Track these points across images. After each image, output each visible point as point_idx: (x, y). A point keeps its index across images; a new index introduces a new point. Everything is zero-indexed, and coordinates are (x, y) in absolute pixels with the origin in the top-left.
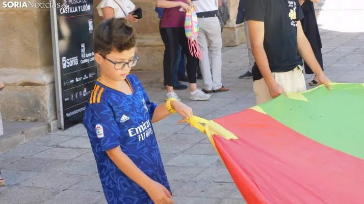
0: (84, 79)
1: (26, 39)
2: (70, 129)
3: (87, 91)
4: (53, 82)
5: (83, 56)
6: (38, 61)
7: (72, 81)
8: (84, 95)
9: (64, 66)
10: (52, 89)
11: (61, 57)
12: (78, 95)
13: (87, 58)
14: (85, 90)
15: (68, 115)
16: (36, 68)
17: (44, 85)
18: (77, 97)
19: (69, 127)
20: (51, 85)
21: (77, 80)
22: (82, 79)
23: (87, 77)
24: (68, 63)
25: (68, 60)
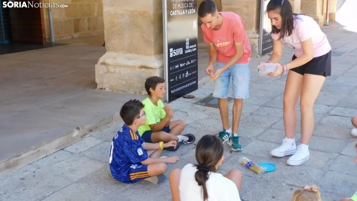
0: (187, 64)
1: (144, 33)
2: (173, 102)
3: (189, 73)
4: (163, 67)
5: (187, 47)
6: (152, 50)
7: (177, 66)
8: (186, 76)
9: (171, 56)
10: (161, 71)
11: (169, 48)
12: (182, 76)
13: (190, 49)
14: (187, 73)
15: (172, 92)
16: (150, 55)
17: (155, 69)
18: (180, 78)
19: (173, 100)
20: (161, 69)
21: (181, 65)
22: (185, 65)
23: (189, 63)
24: (174, 53)
25: (175, 50)
